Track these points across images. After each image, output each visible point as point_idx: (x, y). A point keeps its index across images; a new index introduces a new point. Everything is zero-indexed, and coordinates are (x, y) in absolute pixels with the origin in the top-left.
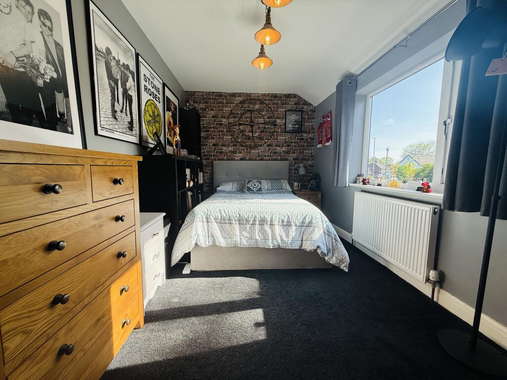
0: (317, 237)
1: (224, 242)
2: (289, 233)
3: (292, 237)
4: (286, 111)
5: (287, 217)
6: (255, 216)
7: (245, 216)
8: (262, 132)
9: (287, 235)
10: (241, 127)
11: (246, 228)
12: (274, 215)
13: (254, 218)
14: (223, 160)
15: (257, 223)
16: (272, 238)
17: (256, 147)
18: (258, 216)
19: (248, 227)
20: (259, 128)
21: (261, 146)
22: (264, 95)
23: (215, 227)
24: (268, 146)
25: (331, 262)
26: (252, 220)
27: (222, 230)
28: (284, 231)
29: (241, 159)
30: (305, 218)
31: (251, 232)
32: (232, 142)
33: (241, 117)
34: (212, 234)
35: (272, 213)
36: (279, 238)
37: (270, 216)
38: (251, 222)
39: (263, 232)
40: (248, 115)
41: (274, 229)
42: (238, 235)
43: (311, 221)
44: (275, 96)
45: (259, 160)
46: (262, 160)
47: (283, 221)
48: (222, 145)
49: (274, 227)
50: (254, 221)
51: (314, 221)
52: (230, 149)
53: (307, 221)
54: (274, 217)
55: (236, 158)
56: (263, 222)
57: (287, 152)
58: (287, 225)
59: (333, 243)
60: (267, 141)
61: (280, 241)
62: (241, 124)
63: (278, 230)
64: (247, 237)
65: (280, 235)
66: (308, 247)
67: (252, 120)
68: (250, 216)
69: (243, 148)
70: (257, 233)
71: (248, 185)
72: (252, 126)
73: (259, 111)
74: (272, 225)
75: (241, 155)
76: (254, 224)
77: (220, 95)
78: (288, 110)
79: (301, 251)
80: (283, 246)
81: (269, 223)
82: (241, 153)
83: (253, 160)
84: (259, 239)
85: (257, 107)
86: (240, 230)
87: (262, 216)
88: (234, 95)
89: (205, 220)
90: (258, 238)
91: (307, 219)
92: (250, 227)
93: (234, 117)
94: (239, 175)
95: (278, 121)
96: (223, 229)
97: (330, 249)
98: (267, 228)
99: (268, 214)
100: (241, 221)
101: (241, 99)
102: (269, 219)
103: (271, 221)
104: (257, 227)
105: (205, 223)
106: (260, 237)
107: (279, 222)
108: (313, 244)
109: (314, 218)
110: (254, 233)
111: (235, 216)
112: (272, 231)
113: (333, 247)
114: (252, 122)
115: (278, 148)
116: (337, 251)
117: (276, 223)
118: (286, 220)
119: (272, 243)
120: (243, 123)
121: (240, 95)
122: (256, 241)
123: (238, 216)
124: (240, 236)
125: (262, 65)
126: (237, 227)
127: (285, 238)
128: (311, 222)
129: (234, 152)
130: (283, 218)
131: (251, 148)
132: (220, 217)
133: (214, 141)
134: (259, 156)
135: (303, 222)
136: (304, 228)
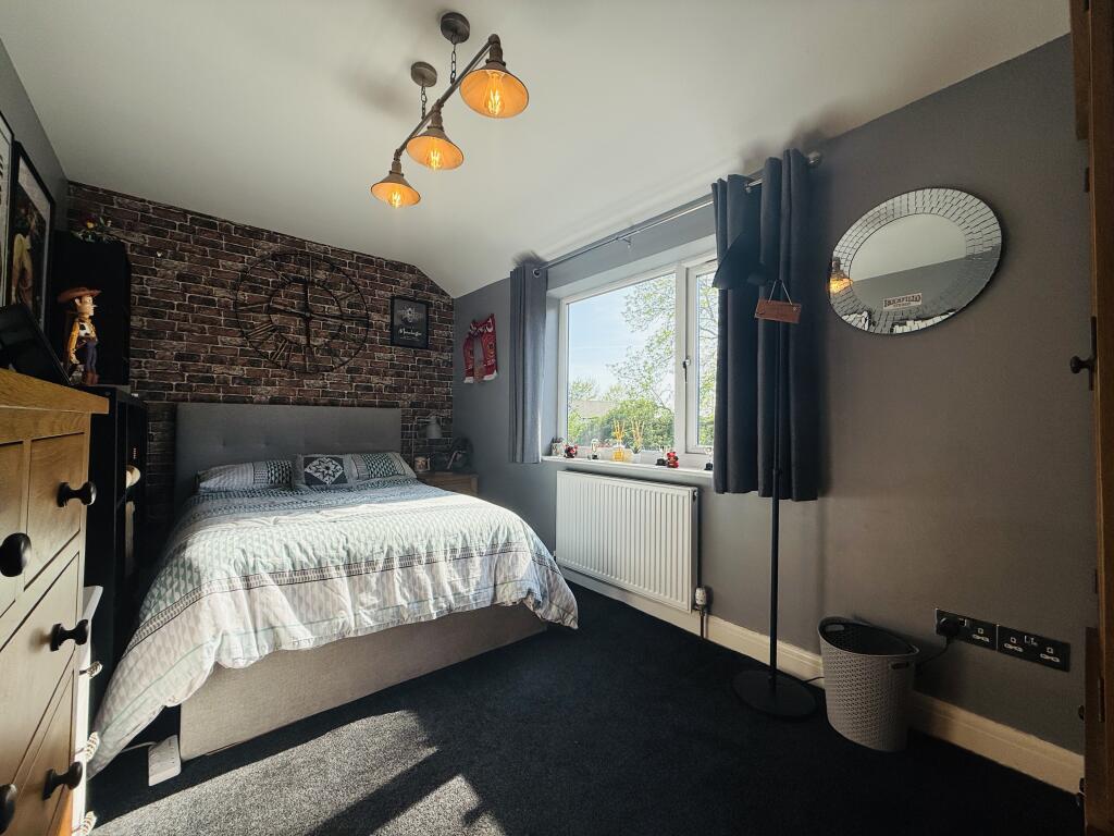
0: (524, 572)
1: (310, 636)
2: (468, 575)
4: (393, 298)
5: (460, 539)
6: (390, 549)
7: (362, 550)
8: (334, 337)
9: (466, 581)
10: (275, 318)
11: (367, 583)
12: (433, 539)
13: (388, 553)
14: (213, 400)
15: (396, 563)
16: (434, 594)
17: (317, 371)
18: (395, 547)
19: (373, 578)
20: (326, 326)
22: (341, 252)
23: (277, 600)
25: (549, 618)
26: (382, 558)
27: (298, 603)
28: (458, 571)
29: (273, 401)
30: (496, 535)
31: (384, 589)
32: (244, 353)
33: (274, 294)
34: (266, 621)
35: (429, 535)
36: (449, 592)
37: (425, 542)
38: (381, 566)
39: (413, 583)
40: (297, 290)
41: (438, 572)
42: (349, 604)
43: (508, 539)
44: (367, 260)
45: (325, 405)
47: (454, 550)
48: (212, 360)
49: (438, 567)
50: (389, 559)
51: (513, 539)
52: (237, 371)
53: (502, 540)
54: (433, 543)
55: (256, 398)
56: (409, 559)
57: (396, 389)
58: (463, 556)
59: (548, 578)
60: (346, 359)
61: (451, 598)
63: (447, 572)
64: (374, 606)
65: (450, 583)
66: (509, 596)
67: (306, 304)
68: (377, 549)
69: (278, 371)
71: (308, 470)
72: (307, 320)
73: (327, 286)
74: (431, 562)
75: (273, 391)
76: (388, 568)
77: (207, 222)
78: (399, 297)
79: (496, 611)
80: (458, 606)
81: (424, 560)
82: (274, 384)
83: (307, 404)
84: (404, 603)
85: (321, 275)
86: (352, 592)
87: (407, 547)
88: (255, 233)
89: (239, 584)
90: (401, 601)
91: (500, 536)
92: (378, 580)
93: (254, 289)
94: (267, 444)
95: (375, 317)
96: (300, 598)
97: (545, 591)
98: (421, 571)
99: (420, 538)
100: (353, 568)
101: (275, 247)
102: (423, 550)
103: (429, 554)
104: (397, 574)
105: (242, 593)
106: (405, 598)
107: (446, 553)
108: (520, 589)
109: (513, 531)
110: (391, 592)
111: (333, 554)
112: (433, 578)
113: (549, 585)
114: (306, 308)
116: (557, 592)
117: (439, 556)
118: (459, 547)
119: (436, 605)
120: (282, 308)
121: (272, 237)
122: (398, 612)
123: (344, 554)
124: (353, 607)
125: (397, 198)
126: (342, 584)
127: (462, 589)
128: (508, 543)
129: (252, 381)
130: (453, 542)
131: (303, 372)
132: (289, 567)
133: (181, 346)
134: (325, 394)
135: (493, 545)
136: (496, 557)
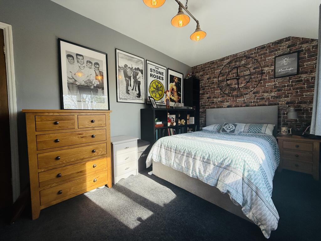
0: (229, 182)
1: (165, 162)
2: (206, 170)
3: (208, 174)
4: (275, 58)
5: (208, 155)
7: (179, 148)
10: (229, 82)
13: (184, 151)
14: (214, 108)
15: (185, 154)
16: (193, 169)
18: (187, 149)
20: (245, 79)
21: (247, 94)
22: (251, 50)
23: (163, 151)
24: (254, 93)
29: (228, 107)
31: (181, 160)
32: (221, 94)
33: (229, 73)
34: (160, 154)
35: (197, 150)
36: (197, 171)
37: (195, 152)
38: (182, 153)
39: (188, 162)
44: (263, 47)
45: (244, 106)
46: (247, 106)
47: (204, 158)
48: (214, 98)
49: (196, 161)
51: (232, 166)
52: (219, 99)
55: (224, 106)
56: (189, 155)
58: (206, 162)
60: (253, 89)
62: (228, 80)
70: (183, 162)
71: (224, 127)
78: (277, 57)
80: (201, 179)
82: (228, 102)
84: (184, 166)
86: (175, 157)
87: (189, 151)
88: (223, 59)
89: (160, 146)
91: (226, 161)
92: (180, 157)
93: (223, 76)
95: (266, 69)
96: (167, 153)
98: (191, 160)
99: (194, 150)
100: (177, 151)
101: (228, 61)
102: (193, 154)
103: (195, 156)
104: (185, 157)
105: (159, 148)
107: (201, 158)
108: (223, 187)
109: (234, 163)
112: (194, 164)
113: (252, 200)
114: (238, 76)
115: (266, 95)
116: (255, 207)
117: (198, 158)
119: (192, 173)
120: (230, 78)
122: (182, 168)
124: (174, 161)
125: (198, 37)
126: (173, 154)
127: (202, 173)
130: (204, 155)
133: (208, 95)
